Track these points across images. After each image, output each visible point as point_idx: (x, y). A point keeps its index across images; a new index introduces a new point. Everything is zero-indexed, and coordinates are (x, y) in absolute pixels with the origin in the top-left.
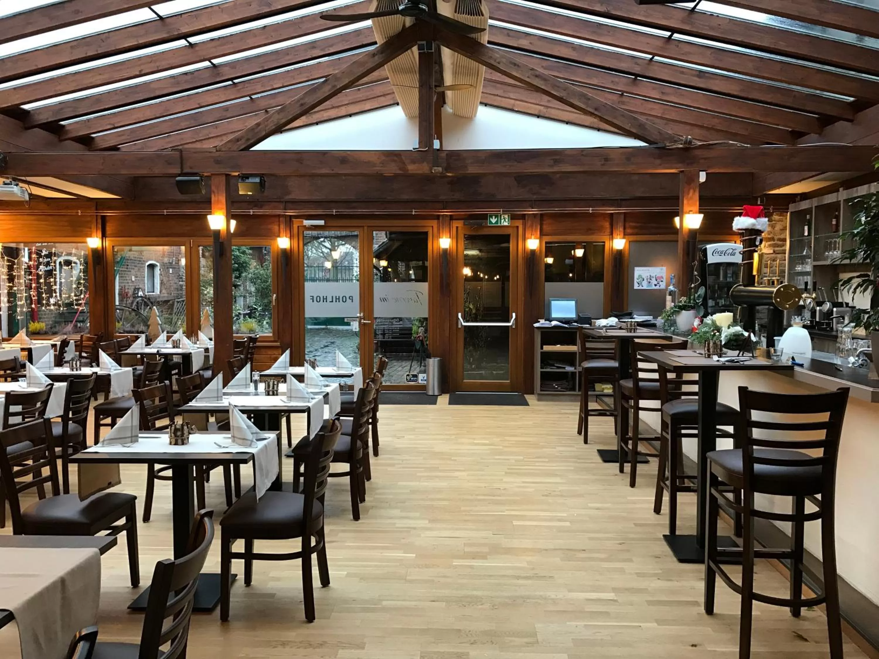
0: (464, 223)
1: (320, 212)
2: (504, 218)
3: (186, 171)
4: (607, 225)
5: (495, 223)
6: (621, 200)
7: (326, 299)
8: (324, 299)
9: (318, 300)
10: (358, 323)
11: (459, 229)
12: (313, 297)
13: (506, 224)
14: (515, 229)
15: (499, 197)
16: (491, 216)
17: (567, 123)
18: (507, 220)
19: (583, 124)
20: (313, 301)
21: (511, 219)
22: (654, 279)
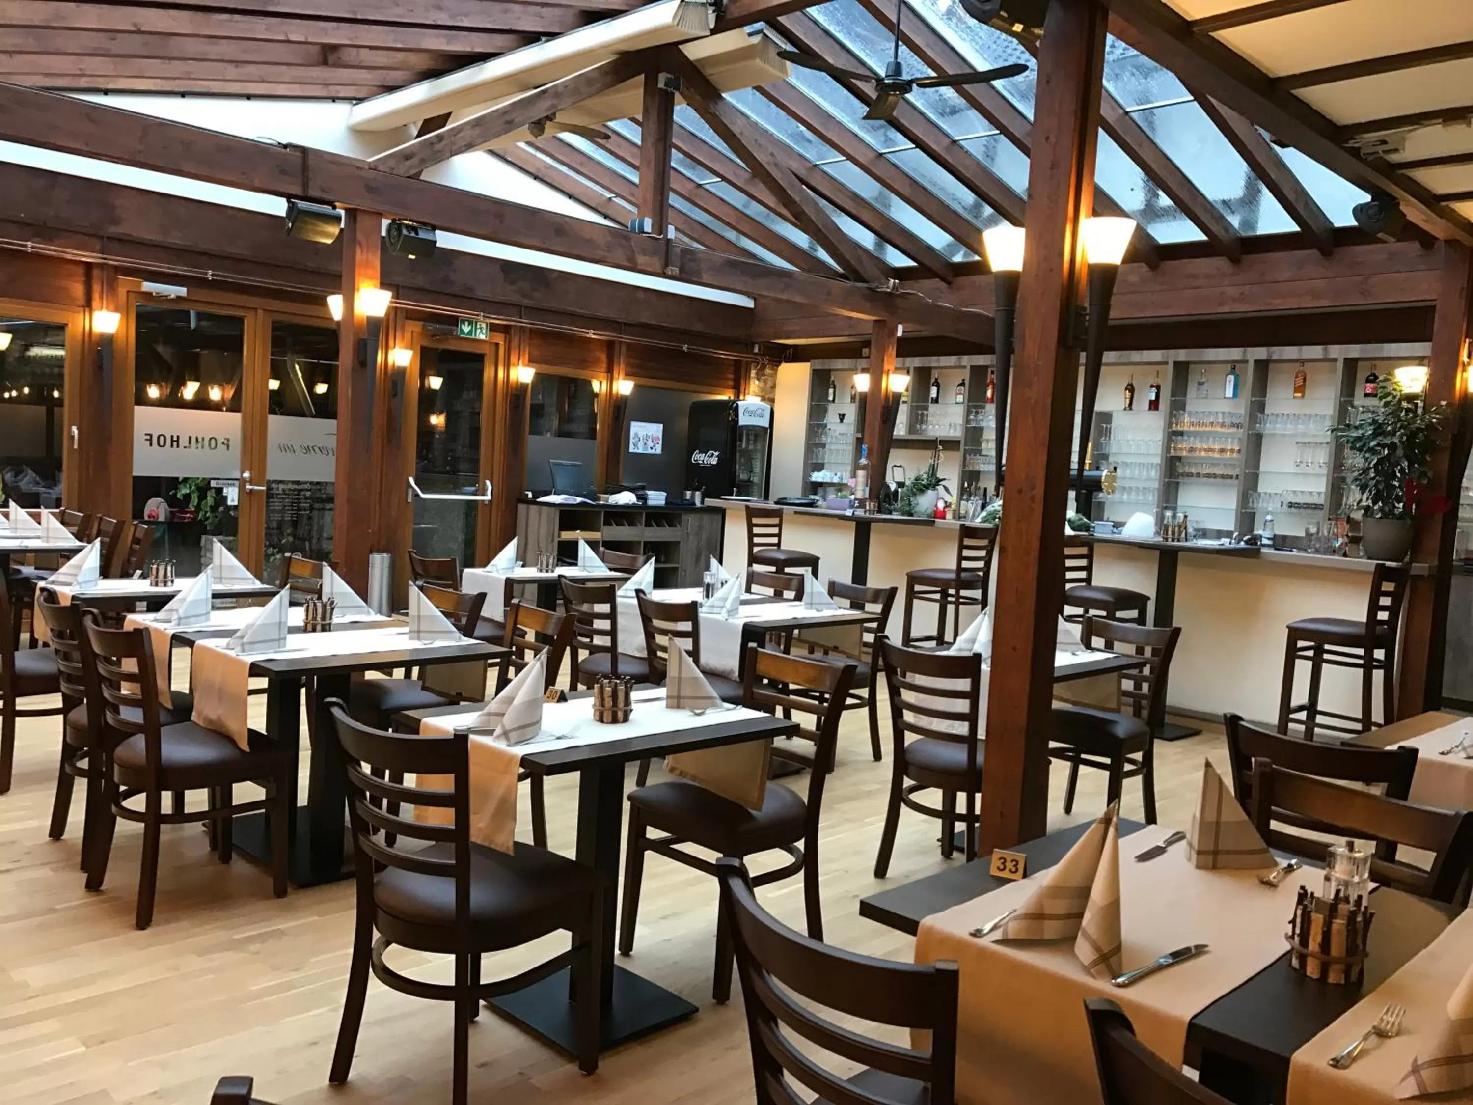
0: (424, 326)
1: (180, 270)
2: (481, 328)
3: (312, 193)
4: (603, 356)
5: (468, 334)
6: (625, 324)
7: (177, 441)
8: (172, 441)
9: (162, 443)
10: (236, 490)
11: (414, 334)
12: (151, 435)
13: (483, 337)
14: (493, 348)
15: (480, 293)
16: (463, 322)
17: (570, 197)
18: (484, 332)
19: (585, 201)
20: (151, 445)
21: (490, 331)
22: (650, 440)
